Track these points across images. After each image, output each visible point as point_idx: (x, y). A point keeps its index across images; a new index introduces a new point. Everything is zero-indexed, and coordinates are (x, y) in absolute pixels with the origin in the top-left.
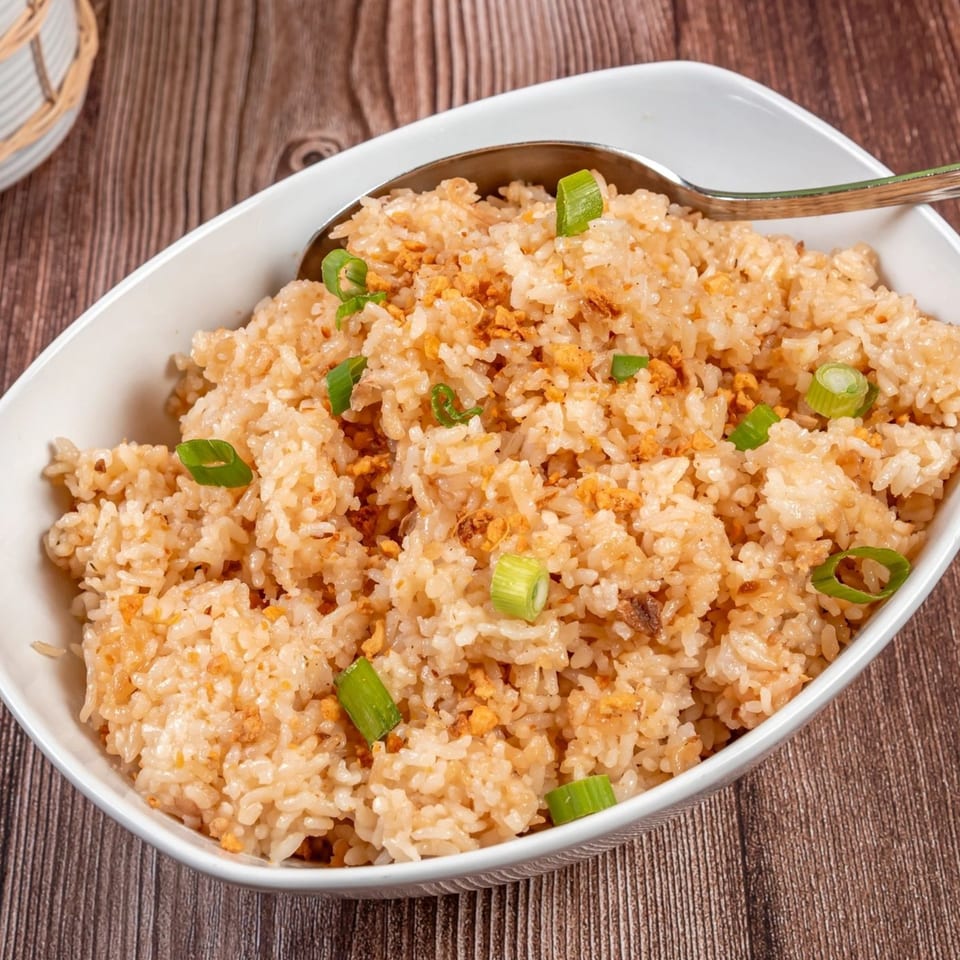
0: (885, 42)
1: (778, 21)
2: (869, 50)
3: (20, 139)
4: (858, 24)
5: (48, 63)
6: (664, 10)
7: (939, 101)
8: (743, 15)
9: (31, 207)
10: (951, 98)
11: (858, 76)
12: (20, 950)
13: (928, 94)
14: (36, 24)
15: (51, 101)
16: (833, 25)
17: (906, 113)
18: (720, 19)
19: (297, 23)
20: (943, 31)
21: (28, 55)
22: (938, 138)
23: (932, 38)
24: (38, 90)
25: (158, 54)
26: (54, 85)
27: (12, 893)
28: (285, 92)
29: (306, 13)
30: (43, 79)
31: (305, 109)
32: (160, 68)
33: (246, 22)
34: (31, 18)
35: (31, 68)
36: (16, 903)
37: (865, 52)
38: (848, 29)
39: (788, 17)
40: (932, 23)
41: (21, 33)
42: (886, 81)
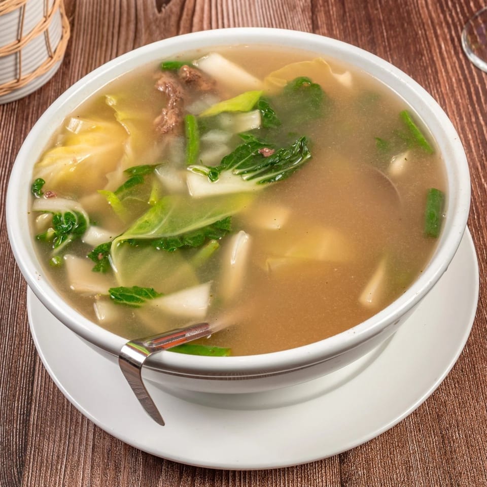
0: (400, 40)
1: (356, 30)
2: (393, 42)
3: (38, 72)
4: (389, 32)
5: (51, 40)
6: (308, 25)
7: (422, 64)
8: (342, 27)
9: (41, 101)
10: (426, 63)
11: (388, 53)
12: (42, 392)
13: (417, 61)
14: (47, 25)
15: (51, 57)
16: (379, 32)
18: (332, 30)
19: (154, 27)
20: (424, 36)
21: (43, 37)
23: (420, 38)
24: (46, 52)
25: (95, 39)
26: (53, 50)
27: (39, 370)
29: (158, 23)
30: (48, 47)
32: (96, 45)
33: (132, 26)
34: (45, 22)
35: (44, 42)
36: (40, 374)
37: (392, 44)
38: (385, 34)
39: (360, 29)
40: (420, 32)
41: (40, 28)
42: (400, 56)
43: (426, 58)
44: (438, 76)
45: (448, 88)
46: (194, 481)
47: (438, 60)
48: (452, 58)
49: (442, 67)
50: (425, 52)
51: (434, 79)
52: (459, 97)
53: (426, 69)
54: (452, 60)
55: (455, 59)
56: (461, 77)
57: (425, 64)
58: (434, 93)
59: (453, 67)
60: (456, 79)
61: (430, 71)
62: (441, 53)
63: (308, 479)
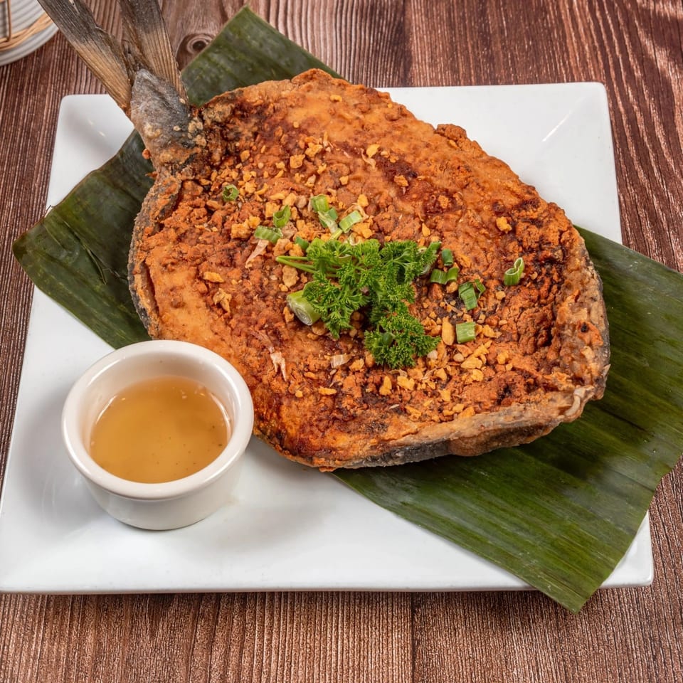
7: (545, 25)
10: (551, 23)
13: (539, 20)
17: (527, 31)
22: (543, 47)
28: (185, 7)
31: (196, 16)
42: (517, 13)
43: (551, 17)
44: (566, 42)
45: (578, 59)
46: (220, 600)
47: (567, 20)
48: (586, 17)
49: (572, 29)
50: (551, 8)
51: (561, 47)
52: (593, 73)
53: (550, 31)
54: (586, 20)
55: (589, 18)
56: (596, 44)
57: (550, 25)
58: (560, 67)
59: (587, 30)
60: (589, 47)
61: (556, 35)
62: (571, 9)
63: (369, 601)
